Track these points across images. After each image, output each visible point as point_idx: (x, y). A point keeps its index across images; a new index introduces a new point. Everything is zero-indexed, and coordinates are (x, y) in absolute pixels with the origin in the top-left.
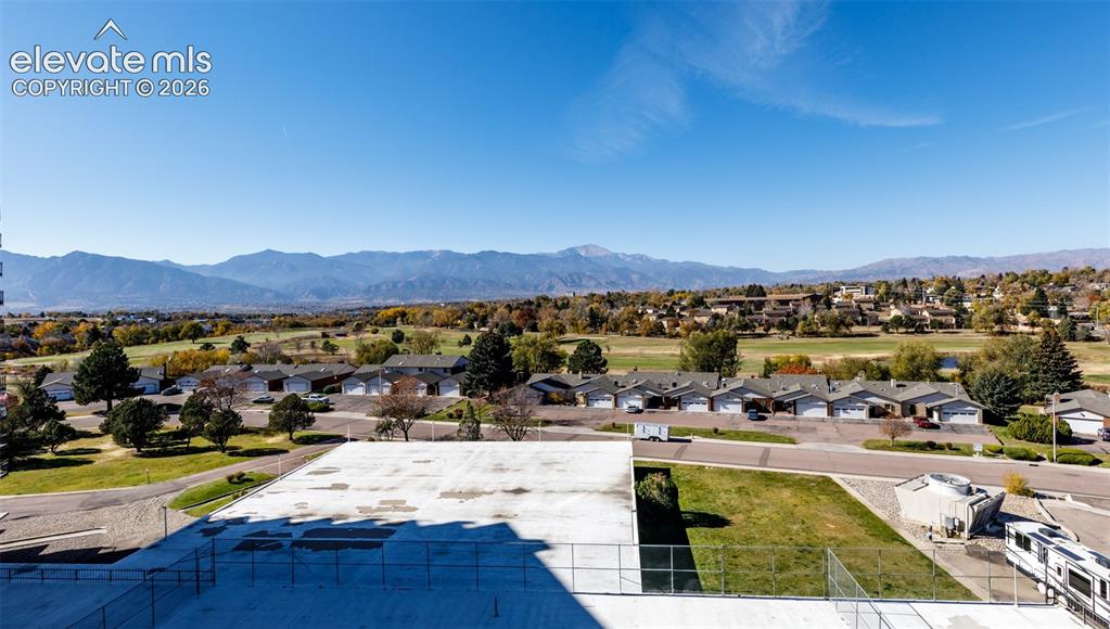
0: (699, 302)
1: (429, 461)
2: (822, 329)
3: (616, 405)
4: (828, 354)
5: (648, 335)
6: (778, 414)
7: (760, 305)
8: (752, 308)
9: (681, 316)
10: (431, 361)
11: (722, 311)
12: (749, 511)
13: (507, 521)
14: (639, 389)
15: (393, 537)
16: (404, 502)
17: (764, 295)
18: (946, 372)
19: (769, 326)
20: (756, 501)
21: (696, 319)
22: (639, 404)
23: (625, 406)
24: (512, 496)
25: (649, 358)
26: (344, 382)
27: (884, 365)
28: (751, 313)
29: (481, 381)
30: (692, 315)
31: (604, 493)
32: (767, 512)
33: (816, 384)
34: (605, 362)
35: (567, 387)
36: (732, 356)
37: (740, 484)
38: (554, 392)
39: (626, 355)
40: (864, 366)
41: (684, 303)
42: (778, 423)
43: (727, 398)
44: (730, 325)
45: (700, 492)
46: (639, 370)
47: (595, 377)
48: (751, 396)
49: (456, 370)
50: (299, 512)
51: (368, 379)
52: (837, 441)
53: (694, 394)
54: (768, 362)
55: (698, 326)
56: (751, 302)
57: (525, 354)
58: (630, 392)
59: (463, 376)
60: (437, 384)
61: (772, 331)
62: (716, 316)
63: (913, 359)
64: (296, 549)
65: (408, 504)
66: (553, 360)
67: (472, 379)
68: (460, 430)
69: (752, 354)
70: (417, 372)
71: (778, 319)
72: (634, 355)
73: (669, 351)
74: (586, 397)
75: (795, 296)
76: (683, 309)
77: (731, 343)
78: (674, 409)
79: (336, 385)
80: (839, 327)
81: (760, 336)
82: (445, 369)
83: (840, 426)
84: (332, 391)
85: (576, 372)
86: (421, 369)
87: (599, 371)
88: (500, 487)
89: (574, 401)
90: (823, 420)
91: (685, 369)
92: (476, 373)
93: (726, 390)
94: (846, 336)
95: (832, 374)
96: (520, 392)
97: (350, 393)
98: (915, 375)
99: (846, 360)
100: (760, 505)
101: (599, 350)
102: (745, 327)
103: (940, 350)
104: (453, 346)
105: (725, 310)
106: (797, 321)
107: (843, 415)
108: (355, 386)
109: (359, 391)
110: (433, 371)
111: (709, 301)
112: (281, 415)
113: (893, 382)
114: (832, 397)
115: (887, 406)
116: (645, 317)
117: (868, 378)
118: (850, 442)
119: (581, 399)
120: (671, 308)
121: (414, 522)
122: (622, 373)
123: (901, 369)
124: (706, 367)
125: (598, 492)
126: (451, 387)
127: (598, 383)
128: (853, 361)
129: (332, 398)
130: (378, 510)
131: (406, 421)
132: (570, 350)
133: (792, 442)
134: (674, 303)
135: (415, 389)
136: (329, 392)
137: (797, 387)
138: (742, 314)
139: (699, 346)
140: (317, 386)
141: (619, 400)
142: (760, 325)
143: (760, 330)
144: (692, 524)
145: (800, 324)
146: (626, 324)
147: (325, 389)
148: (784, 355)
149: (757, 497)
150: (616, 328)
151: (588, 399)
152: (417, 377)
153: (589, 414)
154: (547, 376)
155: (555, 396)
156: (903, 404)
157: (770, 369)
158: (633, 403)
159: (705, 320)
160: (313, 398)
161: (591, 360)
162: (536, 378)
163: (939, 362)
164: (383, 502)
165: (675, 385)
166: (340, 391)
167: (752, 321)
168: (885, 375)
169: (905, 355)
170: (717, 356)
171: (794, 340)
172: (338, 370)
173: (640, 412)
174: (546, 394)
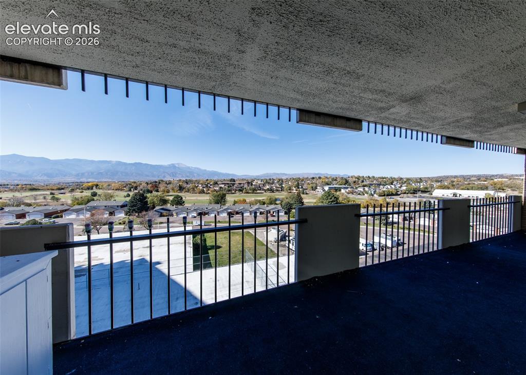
0: (216, 183)
2: (250, 191)
3: (187, 216)
4: (250, 198)
5: (199, 193)
6: (237, 215)
7: (233, 184)
8: (231, 185)
9: (210, 187)
10: (111, 203)
11: (223, 186)
12: (227, 243)
13: (144, 257)
14: (195, 210)
16: (97, 257)
17: (235, 181)
18: (278, 202)
19: (236, 190)
21: (215, 188)
22: (195, 215)
23: (190, 216)
24: (146, 249)
25: (199, 200)
26: (64, 213)
27: (264, 201)
28: (231, 187)
29: (134, 210)
30: (213, 187)
31: (182, 243)
33: (247, 206)
34: (184, 202)
35: (170, 210)
36: (224, 199)
37: (225, 236)
38: (165, 213)
40: (260, 201)
41: (211, 183)
42: (237, 218)
43: (223, 211)
44: (225, 190)
45: (213, 240)
46: (196, 204)
47: (180, 207)
48: (229, 211)
49: (123, 206)
51: (78, 211)
53: (213, 210)
54: (235, 201)
55: (215, 190)
56: (231, 183)
57: (153, 200)
58: (192, 211)
59: (126, 209)
60: (114, 212)
61: (237, 192)
62: (221, 188)
63: (270, 199)
65: (99, 258)
66: (165, 202)
67: (130, 209)
68: (124, 228)
69: (230, 198)
71: (238, 189)
72: (194, 200)
73: (206, 198)
74: (177, 213)
75: (243, 182)
76: (211, 185)
77: (224, 195)
78: (207, 216)
79: (59, 215)
80: (254, 191)
81: (233, 193)
82: (118, 206)
84: (58, 217)
85: (173, 206)
86: (106, 206)
87: (181, 205)
88: (142, 246)
89: (172, 215)
90: (248, 216)
91: (211, 203)
92: (132, 207)
93: (223, 209)
94: (256, 193)
95: (251, 204)
96: (151, 213)
97: (67, 217)
98: (271, 203)
99: (255, 200)
101: (182, 198)
102: (229, 191)
103: (277, 197)
104: (121, 197)
106: (243, 189)
108: (71, 214)
109: (73, 216)
110: (112, 207)
111: (219, 183)
113: (266, 205)
114: (251, 210)
115: (264, 212)
116: (198, 187)
117: (260, 204)
119: (175, 214)
120: (207, 185)
121: (102, 264)
122: (190, 205)
123: (267, 202)
124: (217, 202)
125: (179, 243)
126: (120, 213)
127: (181, 209)
128: (257, 200)
129: (57, 220)
131: (98, 227)
132: (171, 198)
133: (240, 223)
134: (208, 183)
135: (103, 214)
136: (54, 218)
137: (242, 208)
138: (228, 187)
139: (215, 197)
140: (48, 215)
141: (188, 214)
142: (233, 190)
143: (233, 192)
144: (210, 249)
145: (244, 190)
146: (192, 190)
147: (53, 216)
148: (239, 199)
150: (188, 191)
151: (177, 214)
152: (104, 209)
153: (178, 219)
154: (162, 207)
155: (165, 214)
156: (267, 211)
157: (235, 203)
158: (193, 215)
159: (217, 188)
161: (179, 202)
162: (157, 208)
163: (276, 200)
165: (207, 208)
166: (62, 217)
167: (231, 189)
168: (264, 203)
170: (220, 199)
171: (243, 194)
172: (60, 208)
173: (195, 217)
174: (161, 213)
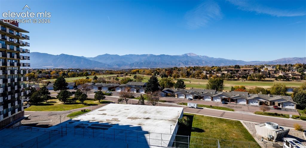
0: (219, 70)
1: (128, 109)
2: (256, 79)
3: (185, 98)
4: (250, 86)
5: (203, 79)
6: (232, 103)
7: (237, 71)
8: (235, 72)
9: (213, 73)
10: (139, 84)
11: (226, 72)
12: (211, 129)
13: (141, 126)
14: (192, 93)
15: (111, 128)
16: (118, 119)
17: (240, 68)
18: (288, 93)
19: (239, 77)
20: (215, 126)
21: (217, 74)
22: (192, 98)
23: (188, 98)
24: (145, 120)
25: (201, 85)
26: (116, 88)
27: (268, 90)
28: (234, 73)
29: (150, 89)
30: (216, 73)
31: (170, 121)
32: (217, 129)
33: (244, 94)
34: (185, 86)
35: (173, 92)
36: (222, 85)
37: (212, 121)
38: (169, 93)
39: (195, 84)
40: (262, 90)
41: (215, 70)
42: (231, 105)
43: (217, 97)
44: (227, 77)
45: (199, 123)
46: (194, 88)
47: (181, 90)
48: (224, 97)
49: (144, 86)
50: (92, 120)
51: (121, 87)
52: (247, 111)
53: (207, 95)
54: (232, 88)
55: (217, 76)
56: (235, 70)
57: (163, 82)
58: (189, 94)
59: (145, 88)
60: (139, 90)
61: (240, 79)
62: (223, 74)
63: (278, 88)
64: (88, 128)
65: (118, 120)
66: (171, 85)
67: (147, 89)
68: (139, 102)
70: (134, 86)
71: (242, 75)
72: (197, 84)
73: (205, 83)
74: (177, 95)
75: (249, 69)
76: (214, 72)
77: (222, 82)
78: (202, 100)
79: (114, 89)
80: (261, 78)
81: (236, 80)
82: (142, 86)
83: (249, 107)
84: (113, 90)
85: (176, 88)
86: (135, 86)
87: (183, 88)
88: (144, 117)
89: (174, 96)
90: (245, 105)
91: (207, 88)
92: (148, 87)
93: (217, 95)
94: (263, 81)
95: (251, 92)
97: (117, 91)
98: (278, 93)
99: (256, 88)
100: (215, 127)
101: (184, 82)
102: (231, 77)
103: (287, 86)
104: (146, 79)
105: (227, 72)
106: (248, 76)
107: (251, 104)
108: (119, 89)
109: (119, 91)
110: (138, 86)
111: (222, 69)
112: (97, 96)
113: (269, 95)
114: (248, 98)
115: (266, 102)
116: (202, 74)
117: (262, 93)
118: (251, 112)
119: (176, 95)
120: (211, 71)
121: (118, 124)
122: (189, 89)
123: (274, 91)
124: (213, 88)
125: (168, 120)
126: (142, 91)
127: (181, 91)
128: (259, 88)
129: (112, 92)
130: (111, 120)
131: (127, 99)
132: (176, 82)
133: (233, 110)
134: (212, 70)
135: (133, 91)
136: (112, 91)
137: (238, 95)
138: (231, 73)
139: (212, 82)
140: (110, 89)
141: (186, 96)
142: (237, 77)
143: (236, 78)
144: (193, 131)
145: (249, 77)
146: (196, 75)
147: (111, 90)
148: (237, 86)
149: (216, 125)
150: (194, 77)
152: (134, 88)
153: (177, 100)
154: (168, 89)
155: (169, 94)
156: (270, 101)
158: (190, 97)
159: (220, 75)
160: (108, 92)
161: (181, 85)
162: (165, 89)
163: (286, 89)
164: (113, 119)
165: (202, 93)
166: (115, 91)
167: (234, 76)
168: (268, 93)
169: (275, 87)
170: (217, 85)
171: (246, 81)
172: (115, 85)
173: (191, 100)
174: (167, 94)
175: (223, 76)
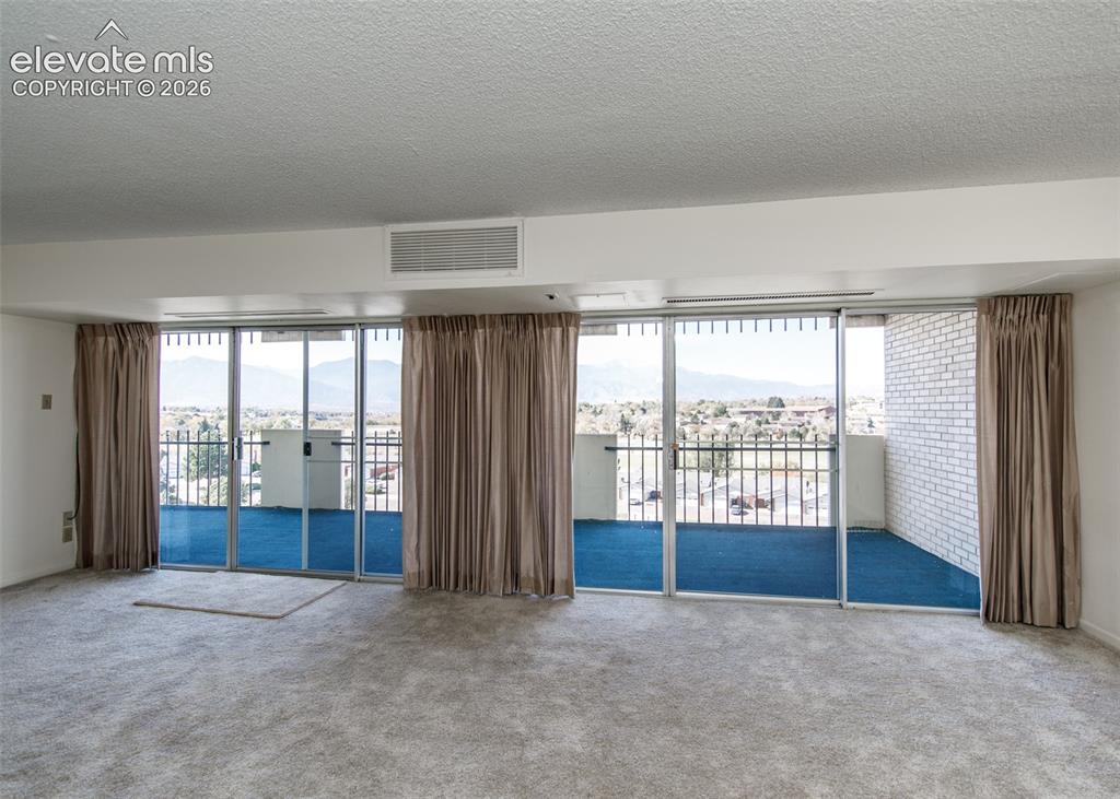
0: (722, 412)
7: (777, 416)
8: (770, 419)
11: (741, 420)
17: (783, 406)
19: (782, 434)
21: (716, 426)
28: (767, 422)
30: (713, 422)
41: (708, 412)
44: (745, 432)
55: (716, 433)
56: (770, 412)
62: (734, 425)
71: (790, 429)
75: (812, 408)
76: (706, 417)
102: (759, 434)
105: (744, 419)
106: (807, 430)
111: (730, 410)
120: (696, 416)
134: (699, 412)
138: (759, 423)
142: (774, 434)
150: (643, 433)
159: (723, 427)
167: (765, 429)
175: (734, 429)
